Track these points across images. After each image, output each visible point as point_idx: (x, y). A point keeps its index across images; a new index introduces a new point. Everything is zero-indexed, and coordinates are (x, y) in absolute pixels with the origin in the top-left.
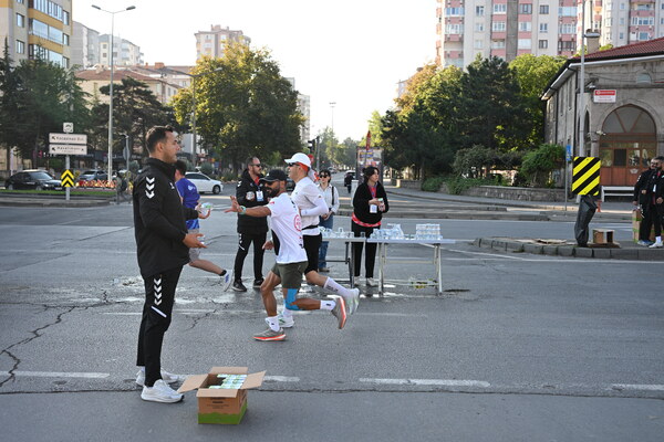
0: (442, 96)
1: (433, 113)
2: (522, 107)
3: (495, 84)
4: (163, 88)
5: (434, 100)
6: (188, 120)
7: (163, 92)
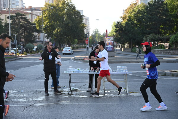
0: (138, 15)
1: (135, 22)
2: (170, 18)
3: (159, 9)
4: (32, 16)
5: (135, 16)
6: (41, 28)
7: (32, 17)
